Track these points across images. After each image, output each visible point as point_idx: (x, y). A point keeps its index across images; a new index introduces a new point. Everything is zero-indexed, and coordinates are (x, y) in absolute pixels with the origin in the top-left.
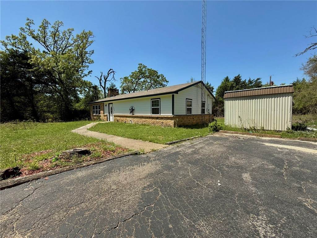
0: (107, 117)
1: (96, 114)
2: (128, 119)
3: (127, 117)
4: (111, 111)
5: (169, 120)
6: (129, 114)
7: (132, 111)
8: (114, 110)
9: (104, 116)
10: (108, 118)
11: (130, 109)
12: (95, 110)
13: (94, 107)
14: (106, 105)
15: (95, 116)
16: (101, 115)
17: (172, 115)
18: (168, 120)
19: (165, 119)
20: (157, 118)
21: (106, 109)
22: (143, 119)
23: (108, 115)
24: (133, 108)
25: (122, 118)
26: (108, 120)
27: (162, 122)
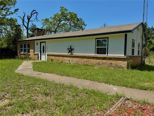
0: (38, 56)
1: (24, 52)
2: (65, 58)
3: (63, 56)
4: (43, 50)
5: (121, 62)
6: (67, 54)
7: (71, 50)
8: (46, 49)
9: (34, 55)
10: (40, 57)
11: (68, 49)
12: (23, 48)
13: (21, 45)
14: (37, 44)
15: (22, 54)
16: (31, 53)
17: (123, 55)
18: (119, 62)
19: (114, 60)
20: (104, 58)
21: (37, 47)
22: (85, 59)
23: (39, 54)
24: (72, 48)
25: (57, 58)
26: (40, 58)
27: (110, 63)
